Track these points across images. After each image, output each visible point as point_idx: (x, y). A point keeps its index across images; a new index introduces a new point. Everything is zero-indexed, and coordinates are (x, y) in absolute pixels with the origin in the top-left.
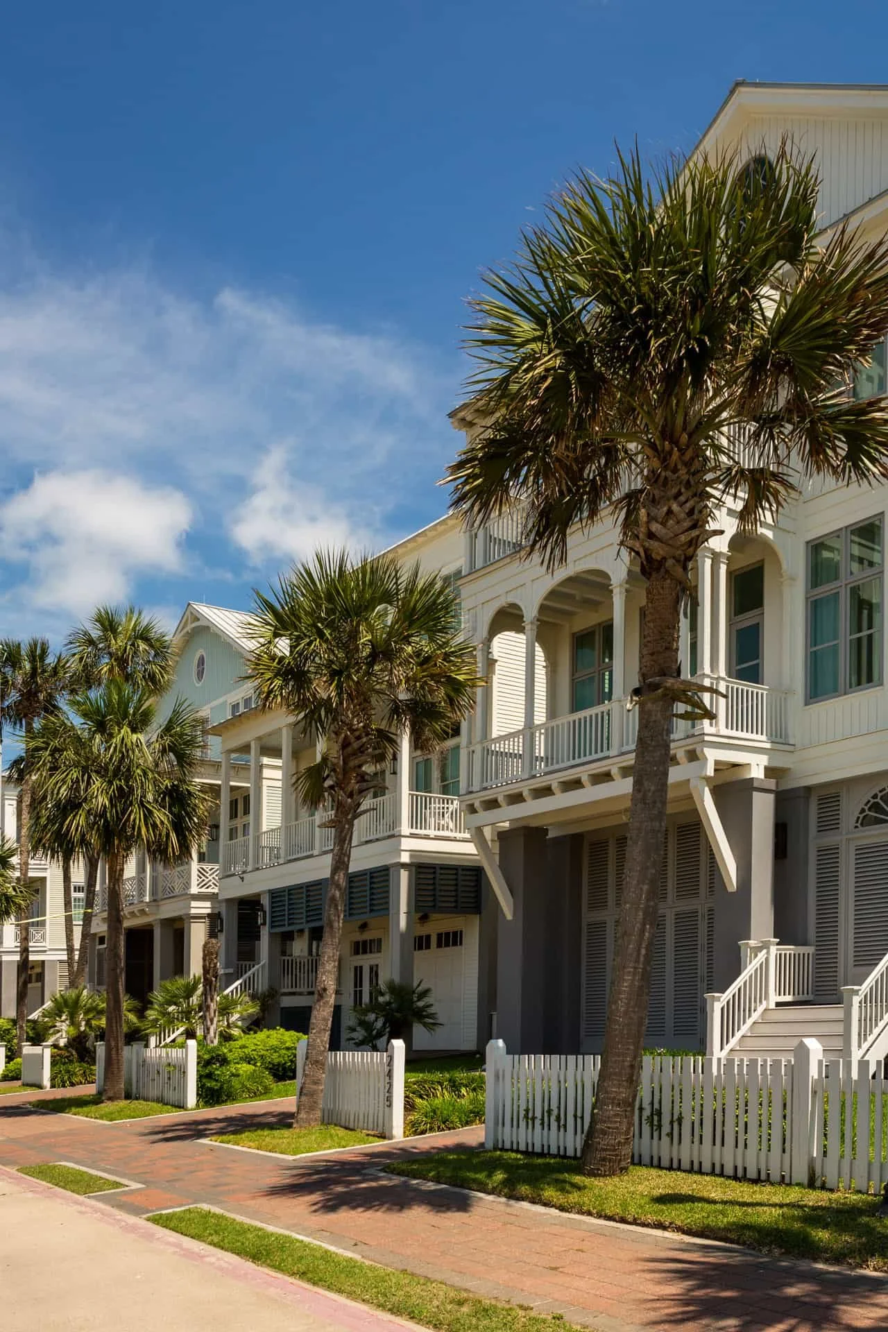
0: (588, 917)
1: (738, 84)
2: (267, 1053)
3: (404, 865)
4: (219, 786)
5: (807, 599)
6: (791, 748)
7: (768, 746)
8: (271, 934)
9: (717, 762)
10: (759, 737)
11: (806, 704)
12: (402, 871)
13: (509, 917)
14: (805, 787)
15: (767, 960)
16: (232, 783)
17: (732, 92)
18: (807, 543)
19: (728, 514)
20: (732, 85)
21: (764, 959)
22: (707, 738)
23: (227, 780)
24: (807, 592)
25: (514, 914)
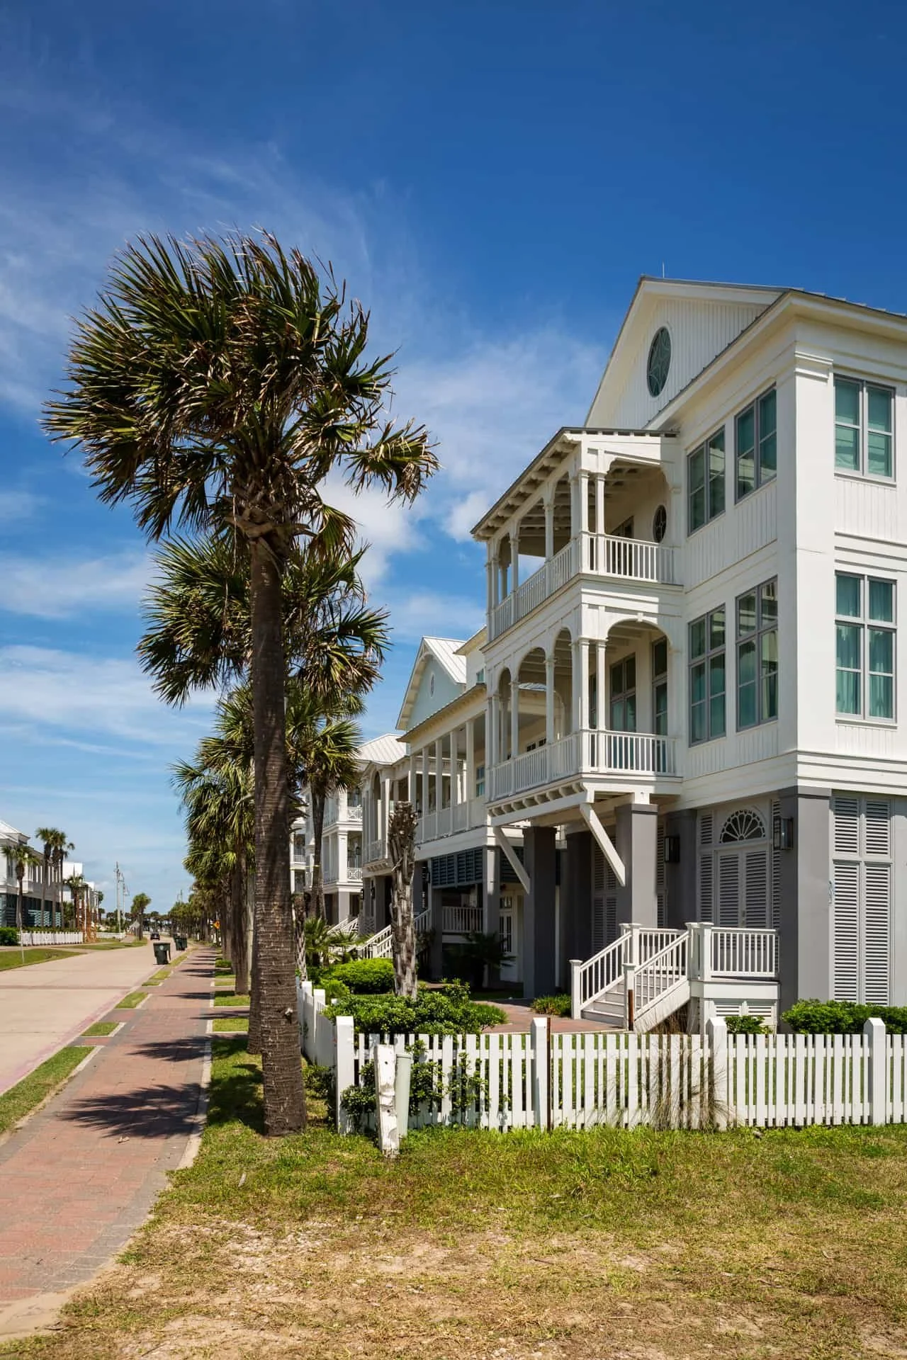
0: (595, 894)
1: (642, 279)
2: (359, 974)
3: (490, 848)
4: (434, 776)
5: (689, 666)
6: (679, 780)
7: (653, 779)
8: (434, 890)
9: (597, 794)
10: (645, 772)
11: (690, 746)
12: (489, 851)
13: (528, 892)
14: (691, 810)
15: (631, 939)
16: (430, 773)
17: (640, 284)
18: (689, 624)
19: (606, 611)
20: (639, 280)
21: (628, 938)
22: (584, 776)
23: (426, 772)
24: (689, 661)
25: (531, 891)
